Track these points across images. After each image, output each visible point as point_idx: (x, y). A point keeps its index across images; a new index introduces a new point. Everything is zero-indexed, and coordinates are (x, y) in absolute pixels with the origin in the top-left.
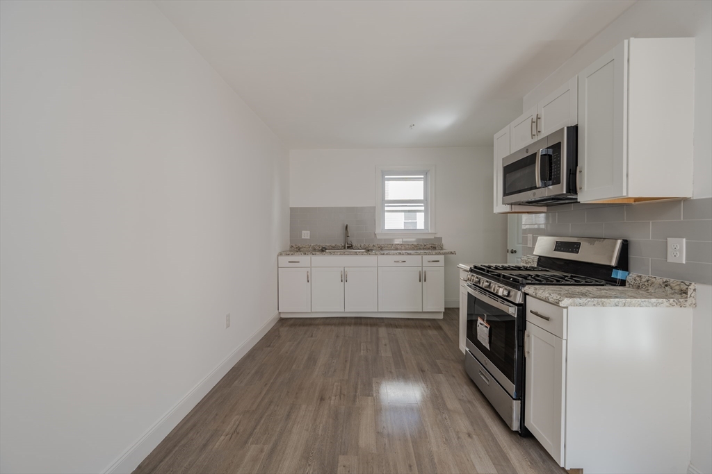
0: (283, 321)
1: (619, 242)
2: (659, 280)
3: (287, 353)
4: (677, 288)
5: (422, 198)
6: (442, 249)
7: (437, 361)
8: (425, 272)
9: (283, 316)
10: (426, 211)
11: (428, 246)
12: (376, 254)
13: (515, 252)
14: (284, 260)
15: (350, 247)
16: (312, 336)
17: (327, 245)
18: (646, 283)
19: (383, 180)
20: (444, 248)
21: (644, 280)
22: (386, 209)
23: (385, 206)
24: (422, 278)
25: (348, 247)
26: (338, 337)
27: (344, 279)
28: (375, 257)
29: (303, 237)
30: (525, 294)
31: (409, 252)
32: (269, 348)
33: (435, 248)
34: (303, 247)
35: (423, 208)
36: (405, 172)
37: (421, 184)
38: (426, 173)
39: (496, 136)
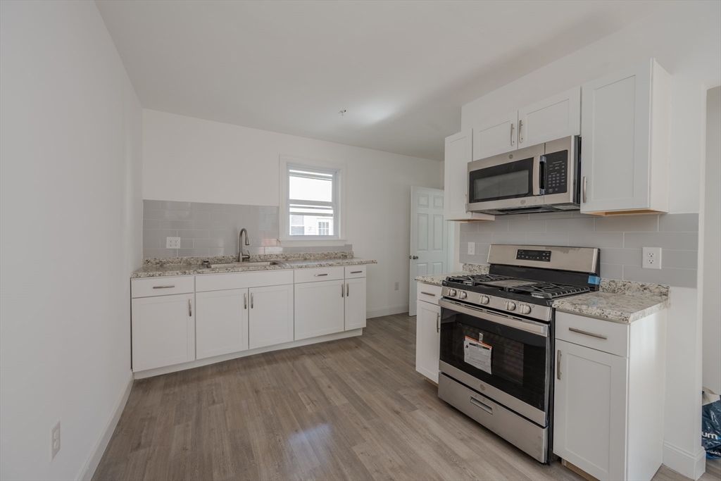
0: (142, 385)
1: (595, 251)
2: (635, 285)
3: (185, 449)
4: (657, 290)
5: (330, 201)
6: (352, 257)
7: (399, 392)
8: (348, 286)
9: (139, 377)
10: (335, 216)
11: (339, 255)
12: (292, 268)
13: (417, 258)
14: (145, 285)
15: (247, 259)
16: (214, 402)
17: (210, 257)
18: (622, 288)
19: (288, 174)
20: (354, 256)
21: (619, 285)
22: (292, 210)
23: (289, 207)
24: (345, 292)
25: (243, 259)
26: (257, 392)
27: (249, 304)
28: (291, 272)
29: (167, 247)
30: (554, 310)
31: (330, 263)
32: (142, 451)
33: (345, 257)
34: (168, 262)
35: (331, 212)
36: (312, 167)
37: (329, 184)
38: (335, 173)
39: (447, 139)
